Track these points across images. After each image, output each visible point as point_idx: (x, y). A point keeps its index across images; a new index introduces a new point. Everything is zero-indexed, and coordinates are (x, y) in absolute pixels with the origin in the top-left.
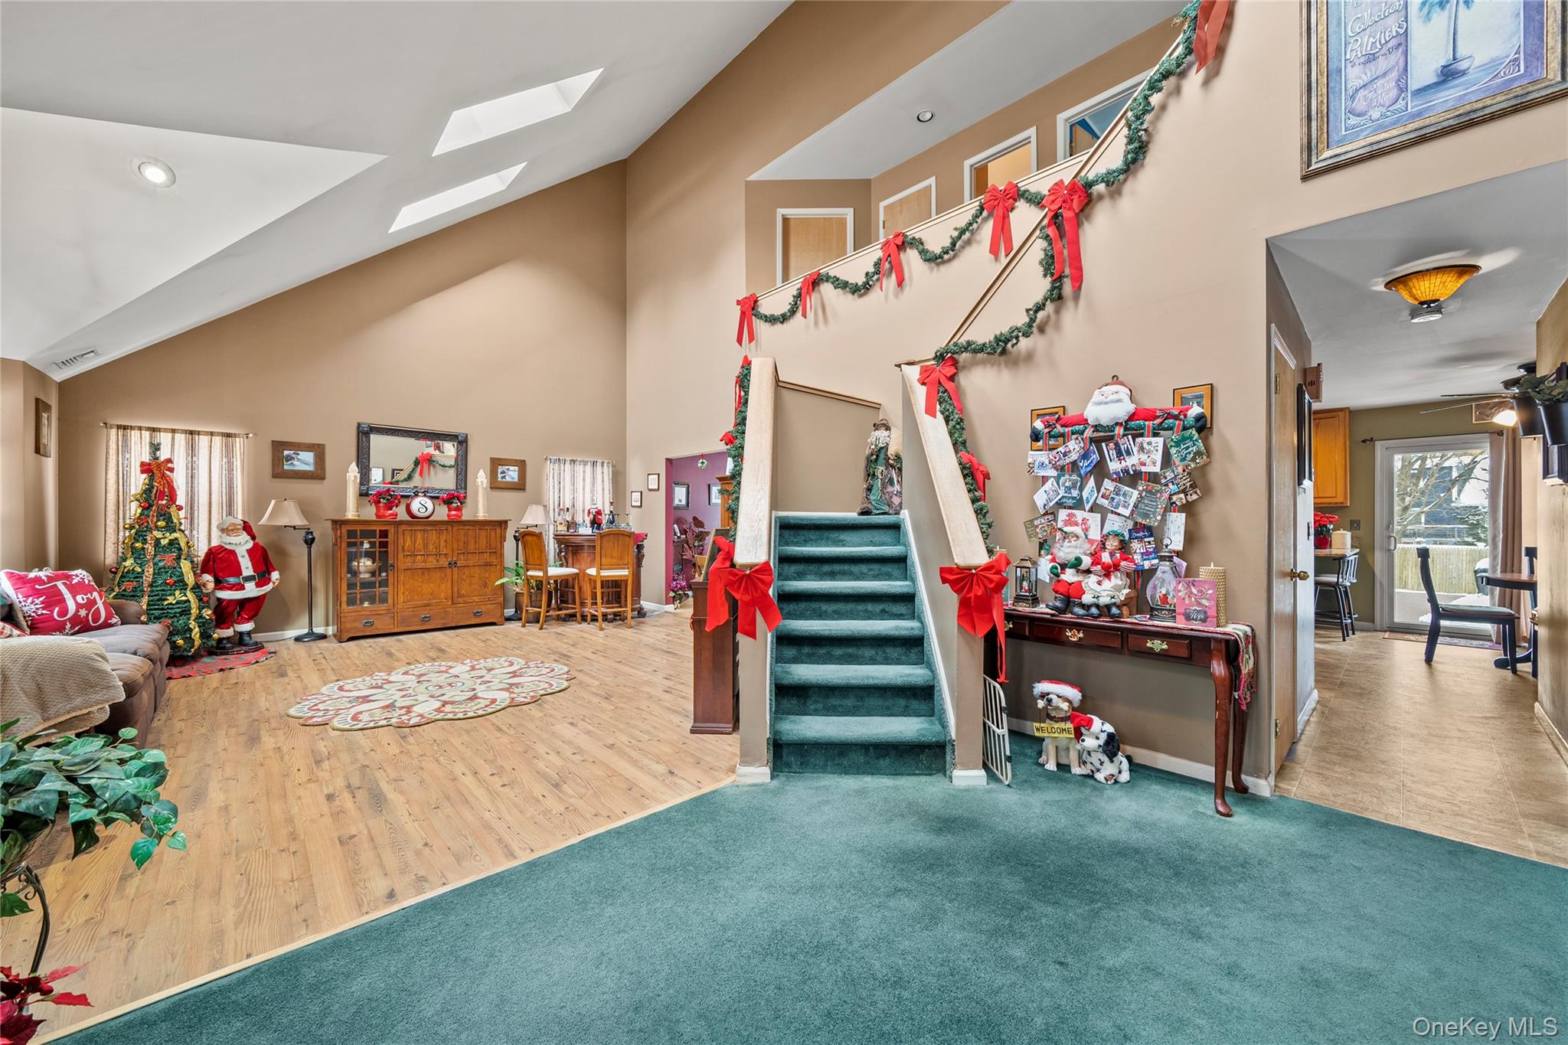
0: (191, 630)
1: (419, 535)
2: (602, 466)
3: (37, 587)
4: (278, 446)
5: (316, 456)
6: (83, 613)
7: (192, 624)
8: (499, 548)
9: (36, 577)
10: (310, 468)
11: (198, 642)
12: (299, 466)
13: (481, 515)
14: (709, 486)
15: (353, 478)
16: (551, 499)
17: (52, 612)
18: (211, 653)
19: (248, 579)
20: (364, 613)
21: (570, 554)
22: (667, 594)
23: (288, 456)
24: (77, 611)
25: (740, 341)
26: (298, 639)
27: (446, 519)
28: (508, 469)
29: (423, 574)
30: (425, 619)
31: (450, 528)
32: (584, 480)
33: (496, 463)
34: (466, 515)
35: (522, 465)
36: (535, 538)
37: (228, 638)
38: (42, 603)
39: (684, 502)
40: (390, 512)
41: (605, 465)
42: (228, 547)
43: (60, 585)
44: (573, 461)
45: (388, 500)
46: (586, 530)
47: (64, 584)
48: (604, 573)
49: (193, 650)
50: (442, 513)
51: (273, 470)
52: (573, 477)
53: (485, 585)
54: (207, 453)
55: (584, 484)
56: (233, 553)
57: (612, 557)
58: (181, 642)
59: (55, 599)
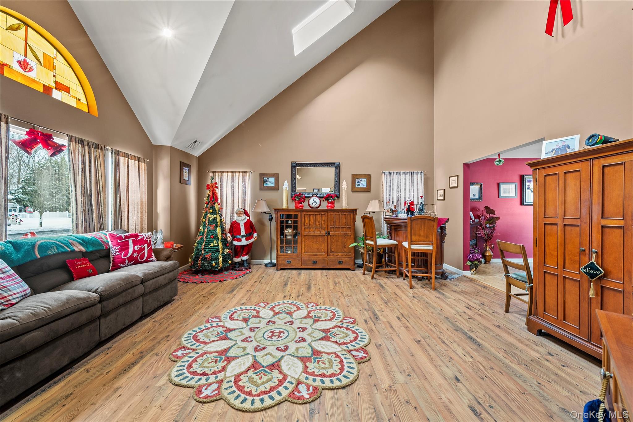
0: (218, 259)
1: (312, 217)
2: (417, 175)
3: (118, 241)
4: (262, 175)
5: (275, 179)
6: (136, 255)
7: (220, 256)
8: (352, 225)
9: (120, 236)
10: (273, 185)
11: (221, 264)
12: (269, 184)
13: (344, 206)
14: (498, 184)
15: (285, 189)
16: (385, 197)
17: (121, 254)
18: (227, 270)
19: (243, 236)
20: (288, 257)
21: (393, 231)
22: (465, 262)
23: (265, 180)
24: (133, 254)
25: (549, 30)
26: (266, 265)
27: (326, 208)
28: (361, 180)
29: (313, 238)
30: (315, 263)
31: (326, 214)
32: (405, 184)
33: (355, 177)
34: (337, 206)
35: (368, 177)
36: (369, 220)
37: (238, 262)
38: (118, 249)
39: (477, 196)
40: (300, 205)
41: (419, 174)
42: (237, 221)
43: (130, 240)
44: (398, 173)
45: (299, 199)
46: (403, 216)
47: (133, 240)
48: (414, 247)
49: (219, 268)
50: (325, 205)
51: (260, 187)
52: (398, 183)
53: (345, 247)
54: (238, 179)
55: (405, 187)
56: (239, 224)
57: (420, 236)
58: (214, 264)
59: (124, 247)
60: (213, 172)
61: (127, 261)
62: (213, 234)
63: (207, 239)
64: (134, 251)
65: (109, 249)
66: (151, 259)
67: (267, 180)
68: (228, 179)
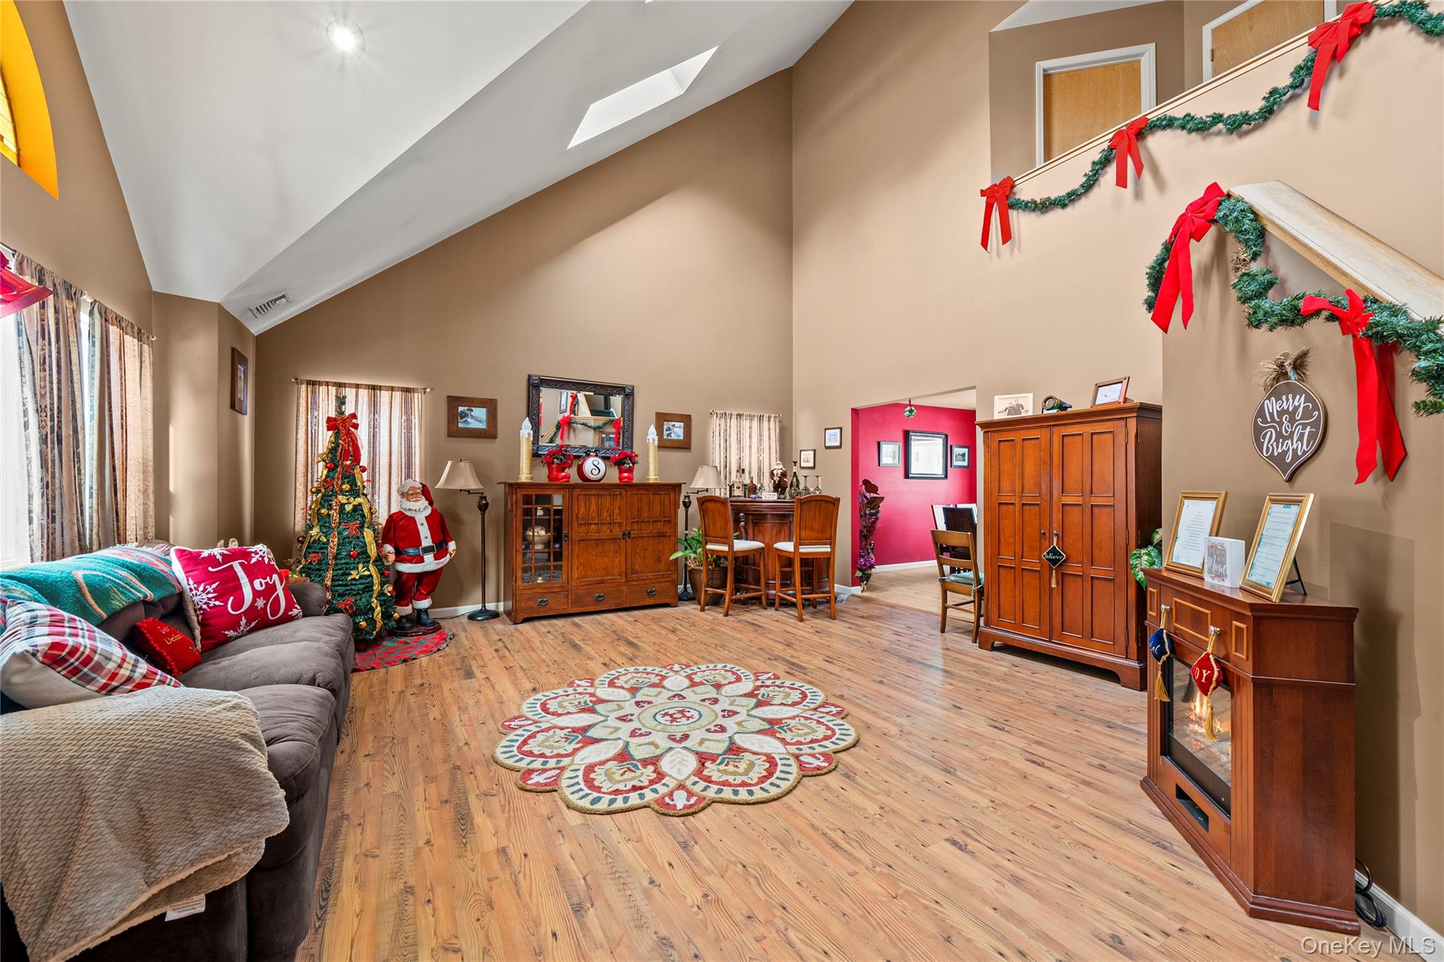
0: (372, 609)
1: (593, 501)
2: (769, 421)
3: (210, 569)
4: (454, 401)
5: (488, 413)
6: (260, 603)
7: (375, 602)
8: (673, 516)
9: (210, 555)
10: (483, 426)
11: (379, 624)
12: (473, 424)
13: (653, 478)
14: (879, 444)
15: (527, 436)
16: (717, 458)
17: (226, 604)
18: (392, 633)
19: (427, 550)
20: (538, 590)
21: (750, 525)
22: (853, 573)
23: (462, 412)
24: (254, 601)
25: (985, 243)
26: (472, 617)
27: (618, 482)
28: (674, 426)
29: (597, 546)
30: (599, 600)
31: (624, 493)
32: (750, 437)
33: (662, 418)
34: (637, 479)
35: (686, 420)
36: (719, 505)
37: (406, 616)
38: (215, 591)
40: (563, 474)
41: (772, 419)
42: (408, 513)
43: (236, 565)
44: (739, 416)
45: (561, 460)
46: (768, 495)
47: (241, 564)
48: (803, 549)
49: (375, 632)
50: (613, 476)
51: (448, 428)
52: (739, 433)
53: (659, 560)
54: (388, 410)
55: (750, 442)
56: (413, 520)
57: (812, 529)
58: (363, 624)
59: (229, 586)
60: (314, 383)
61: (244, 621)
62: (354, 548)
63: (339, 562)
64: (256, 594)
67: (467, 412)
68: (360, 404)
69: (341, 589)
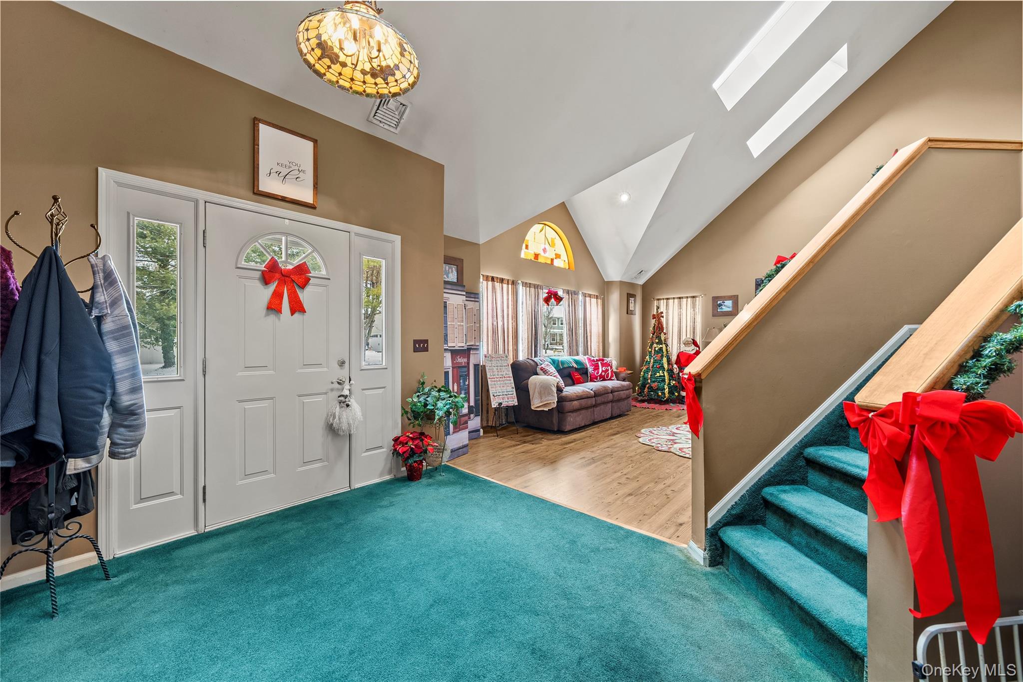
0: (665, 389)
3: (593, 363)
4: (715, 299)
5: (733, 302)
6: (603, 374)
7: (666, 387)
9: (591, 359)
10: (730, 309)
11: (667, 395)
12: (725, 309)
17: (595, 372)
18: (674, 402)
23: (720, 304)
38: (593, 369)
42: (685, 352)
43: (599, 363)
47: (601, 363)
49: (665, 399)
51: (713, 313)
58: (660, 394)
59: (596, 368)
60: (658, 300)
61: (598, 378)
62: (659, 364)
63: (653, 369)
64: (603, 371)
65: (587, 368)
66: (613, 378)
67: (722, 303)
68: (675, 305)
69: (653, 379)
